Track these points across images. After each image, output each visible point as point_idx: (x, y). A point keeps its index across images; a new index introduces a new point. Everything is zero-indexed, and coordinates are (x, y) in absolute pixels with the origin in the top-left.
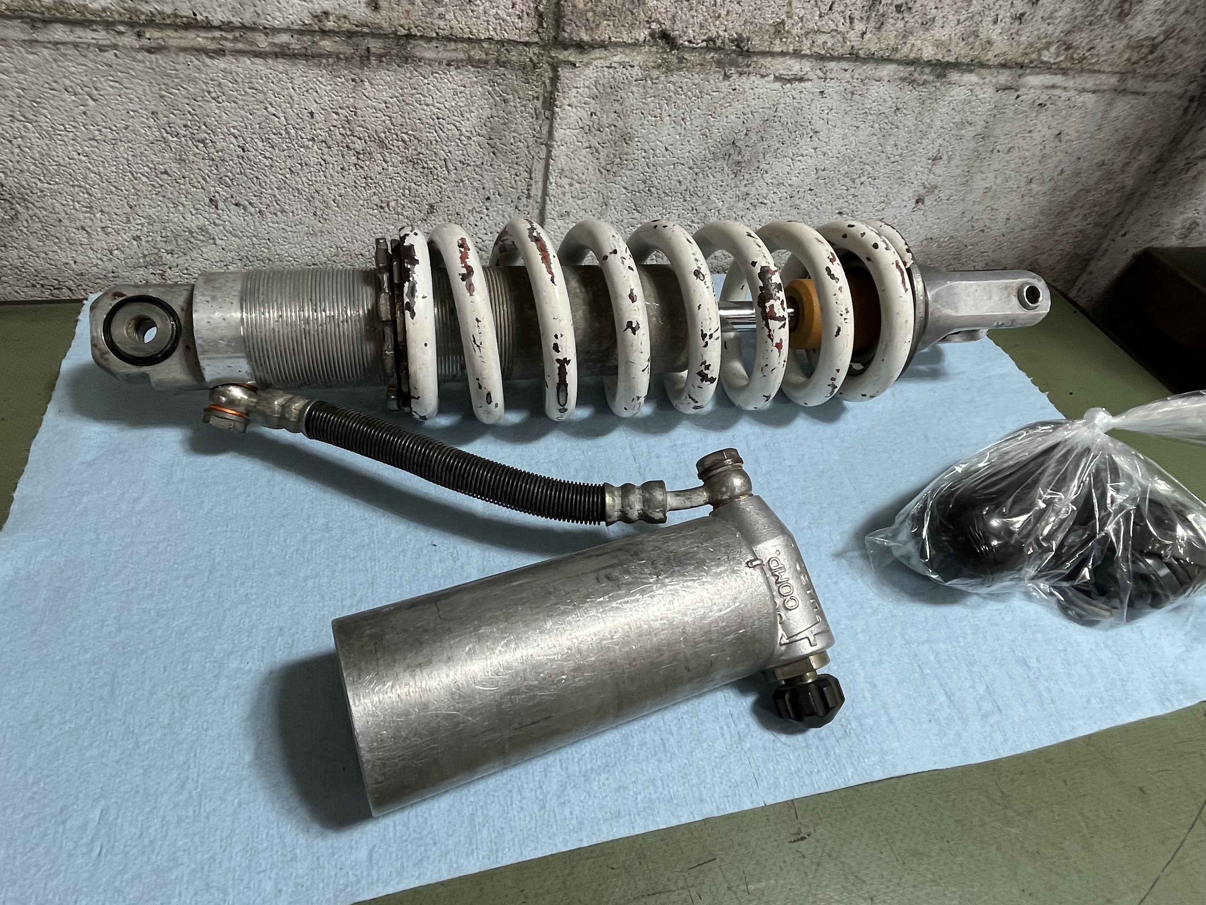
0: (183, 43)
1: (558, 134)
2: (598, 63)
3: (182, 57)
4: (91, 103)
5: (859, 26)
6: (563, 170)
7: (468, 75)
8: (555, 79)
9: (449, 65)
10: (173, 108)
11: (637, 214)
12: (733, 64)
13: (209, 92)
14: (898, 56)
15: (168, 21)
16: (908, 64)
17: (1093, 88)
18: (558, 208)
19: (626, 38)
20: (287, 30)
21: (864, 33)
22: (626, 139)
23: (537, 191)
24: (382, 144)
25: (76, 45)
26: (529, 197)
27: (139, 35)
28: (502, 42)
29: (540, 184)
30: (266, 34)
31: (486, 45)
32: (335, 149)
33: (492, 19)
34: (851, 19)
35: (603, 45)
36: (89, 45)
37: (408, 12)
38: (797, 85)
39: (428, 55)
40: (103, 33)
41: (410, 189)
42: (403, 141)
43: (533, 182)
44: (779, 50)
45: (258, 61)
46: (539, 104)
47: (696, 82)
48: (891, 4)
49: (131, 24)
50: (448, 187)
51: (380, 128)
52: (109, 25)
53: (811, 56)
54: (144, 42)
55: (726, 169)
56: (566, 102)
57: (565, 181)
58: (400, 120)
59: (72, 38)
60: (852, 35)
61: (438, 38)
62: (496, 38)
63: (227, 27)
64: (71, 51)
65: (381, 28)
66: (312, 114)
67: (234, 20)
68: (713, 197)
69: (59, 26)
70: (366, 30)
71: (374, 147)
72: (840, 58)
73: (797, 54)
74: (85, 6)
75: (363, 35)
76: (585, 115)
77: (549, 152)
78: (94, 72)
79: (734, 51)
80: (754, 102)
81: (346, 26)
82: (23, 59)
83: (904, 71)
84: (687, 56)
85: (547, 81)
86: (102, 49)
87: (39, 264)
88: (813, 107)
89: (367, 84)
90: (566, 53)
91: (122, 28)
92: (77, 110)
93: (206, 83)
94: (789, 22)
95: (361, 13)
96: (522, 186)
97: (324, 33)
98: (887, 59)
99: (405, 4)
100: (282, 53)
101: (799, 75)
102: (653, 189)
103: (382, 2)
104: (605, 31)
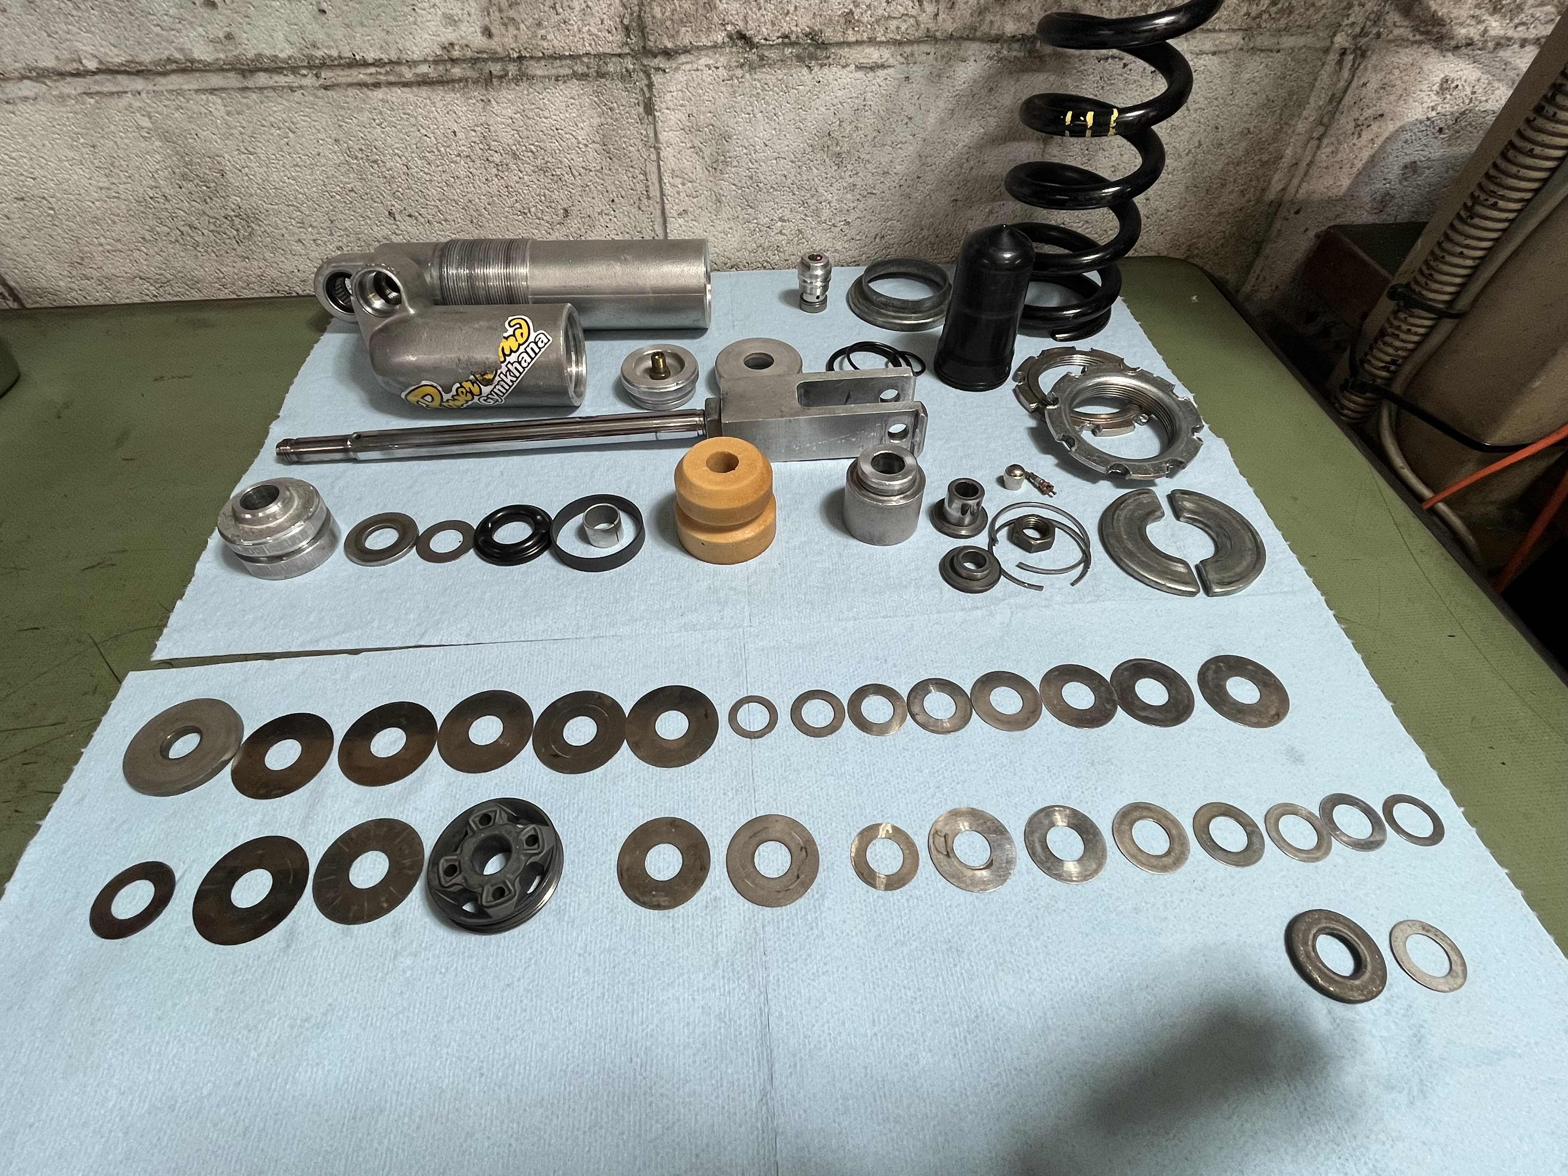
0: (350, 80)
1: (663, 136)
2: (688, 67)
3: (351, 92)
4: (291, 134)
5: (930, 8)
6: (673, 171)
7: (575, 87)
8: (650, 86)
9: (557, 80)
10: (349, 135)
11: (750, 210)
12: (812, 57)
13: (374, 120)
14: (978, 34)
15: (336, 63)
16: (992, 41)
17: (1213, 49)
18: (675, 208)
19: (704, 41)
20: (425, 61)
21: (936, 15)
22: (727, 138)
23: (655, 192)
24: (514, 155)
25: (274, 89)
26: (649, 198)
27: (317, 76)
28: (599, 56)
29: (657, 185)
30: (410, 67)
31: (586, 60)
32: (478, 162)
33: (586, 36)
35: (686, 51)
36: (283, 87)
37: (516, 36)
38: (879, 72)
39: (539, 72)
40: (292, 77)
41: (545, 196)
42: (532, 151)
43: (649, 183)
44: (854, 39)
45: (406, 90)
46: (641, 109)
47: (780, 77)
49: (310, 67)
50: (576, 192)
51: (511, 142)
52: (295, 70)
53: (888, 42)
54: (321, 81)
55: (827, 160)
56: (663, 106)
57: (678, 181)
58: (526, 133)
59: (271, 83)
60: (923, 18)
61: (544, 57)
62: (592, 52)
63: (378, 63)
64: (272, 94)
65: (496, 53)
66: (454, 132)
67: (383, 56)
68: (820, 190)
69: (261, 74)
70: (485, 56)
71: (508, 159)
72: (919, 41)
73: (872, 41)
74: (276, 56)
75: (485, 60)
76: (684, 118)
77: (658, 154)
78: (290, 109)
79: (810, 45)
80: (840, 93)
81: (469, 54)
82: (240, 103)
83: (989, 49)
84: (766, 53)
85: (645, 89)
86: (292, 89)
87: (272, 273)
88: (901, 94)
89: (493, 102)
90: (656, 61)
91: (304, 72)
92: (282, 142)
93: (371, 112)
94: (857, 12)
95: (479, 41)
96: (640, 187)
97: (453, 61)
98: (968, 38)
99: (512, 30)
100: (424, 82)
101: (880, 62)
102: (761, 185)
103: (493, 31)
104: (686, 37)
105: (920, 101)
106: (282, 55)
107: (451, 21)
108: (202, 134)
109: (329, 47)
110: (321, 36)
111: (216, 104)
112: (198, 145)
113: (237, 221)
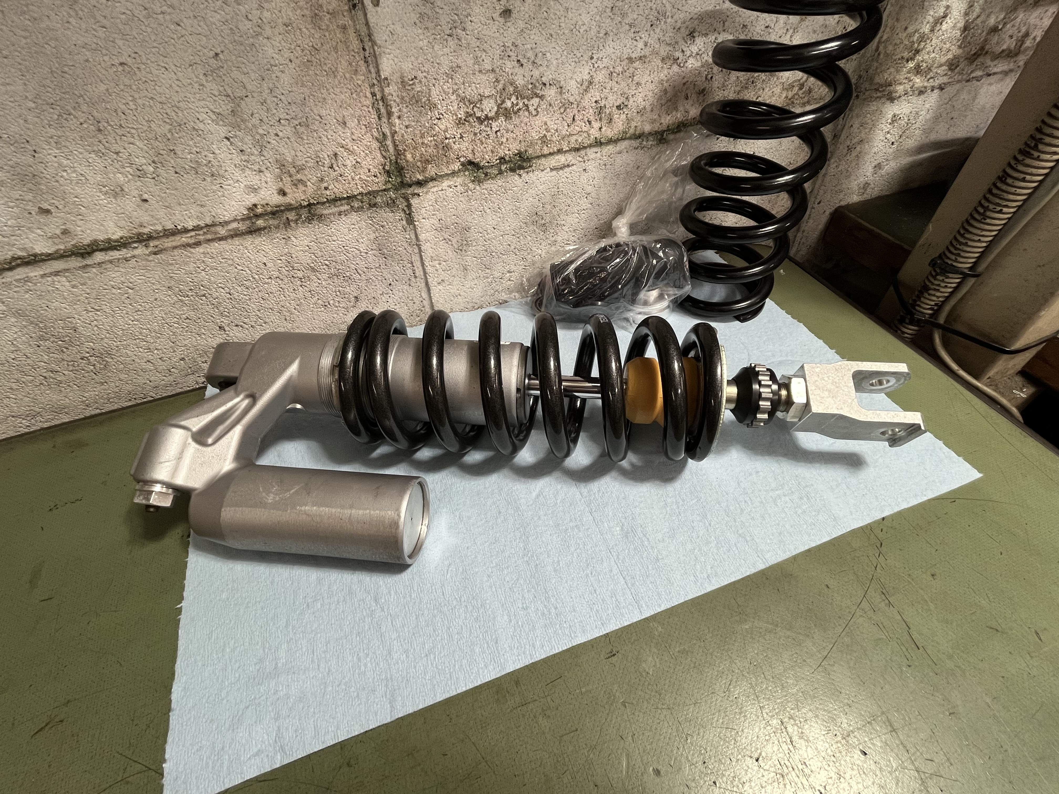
0: (174, 244)
1: (422, 237)
2: (435, 189)
3: (176, 252)
4: (130, 291)
5: (596, 125)
6: (432, 257)
7: (354, 217)
8: (409, 206)
9: (340, 215)
10: (179, 282)
11: (487, 271)
12: (521, 168)
13: (199, 268)
14: (628, 135)
15: (161, 234)
16: (636, 138)
18: (436, 279)
19: (446, 171)
20: (235, 220)
21: (600, 128)
22: (467, 229)
23: (419, 272)
24: (313, 270)
25: (111, 262)
26: (416, 277)
27: (146, 246)
28: (369, 193)
29: (421, 268)
30: (223, 226)
31: (359, 197)
32: (286, 280)
33: (358, 182)
34: (590, 122)
35: (433, 179)
36: (119, 259)
37: (304, 191)
38: (567, 170)
39: (325, 212)
40: (125, 250)
41: (339, 291)
42: (326, 265)
43: (415, 268)
44: (548, 152)
45: (221, 242)
46: (404, 223)
48: (613, 106)
49: (140, 241)
50: (363, 284)
51: (309, 261)
52: (126, 246)
53: (570, 150)
54: (150, 249)
55: (537, 230)
56: (420, 217)
57: (435, 263)
58: (320, 254)
59: (107, 258)
60: (592, 131)
61: (328, 201)
62: (364, 192)
63: (197, 228)
64: (109, 266)
65: (291, 205)
66: (265, 264)
67: (200, 223)
68: (534, 249)
69: (97, 253)
70: (282, 208)
71: (309, 273)
72: (590, 146)
73: (560, 151)
74: (109, 239)
75: (282, 211)
76: (436, 222)
77: (420, 249)
78: (126, 274)
79: (518, 161)
80: (541, 187)
81: (269, 209)
82: (82, 277)
83: (635, 143)
84: (489, 171)
85: (405, 208)
86: (127, 260)
87: (129, 387)
88: (582, 179)
89: (293, 238)
90: (411, 189)
91: (136, 245)
92: (123, 297)
93: (195, 263)
94: (548, 135)
95: (276, 199)
96: (409, 272)
97: (257, 216)
98: (622, 139)
99: (301, 187)
100: (236, 234)
101: (566, 163)
102: (494, 254)
103: (287, 190)
104: (432, 170)
105: (595, 182)
106: (114, 237)
107: (252, 189)
108: (53, 306)
109: (154, 225)
110: (146, 218)
111: (62, 282)
112: (49, 313)
113: (92, 359)
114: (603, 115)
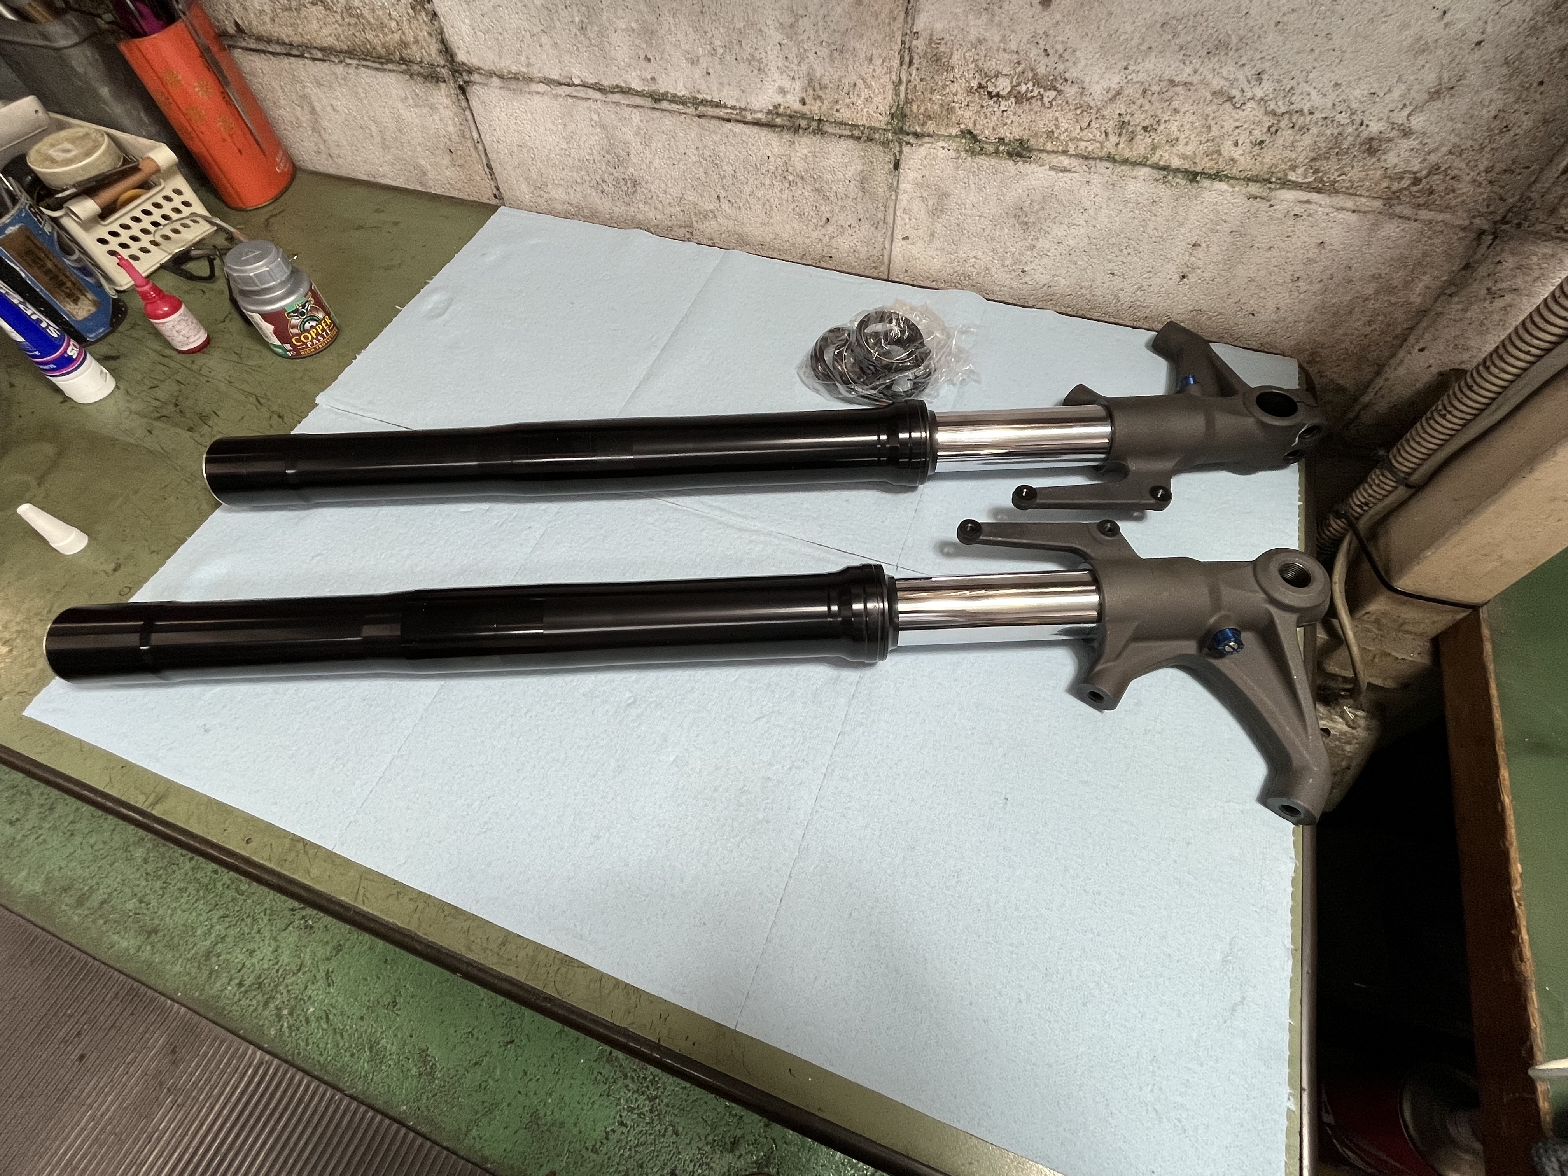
0: (715, 114)
1: (902, 186)
2: (928, 146)
3: (713, 121)
4: (672, 139)
5: (1113, 139)
6: (905, 209)
7: (851, 143)
8: (901, 152)
9: (840, 138)
10: (705, 147)
11: (953, 246)
12: (1019, 155)
13: (722, 140)
14: (1149, 162)
15: (709, 103)
16: (1159, 169)
17: (1355, 208)
18: (902, 233)
19: (944, 133)
20: (761, 111)
21: (1117, 144)
22: (946, 195)
23: (889, 220)
24: (802, 178)
25: (670, 111)
26: (884, 223)
27: (696, 109)
28: (871, 128)
29: (892, 216)
30: (751, 113)
31: (861, 128)
32: (779, 178)
33: (865, 114)
34: (1107, 134)
35: (929, 135)
36: (675, 112)
37: (820, 107)
38: (1067, 174)
39: (830, 130)
40: (682, 106)
41: (816, 207)
42: (814, 178)
43: (887, 214)
44: (1051, 149)
45: (745, 126)
46: (892, 166)
47: (993, 164)
48: (1139, 125)
49: (693, 103)
50: (837, 209)
51: (802, 169)
52: (684, 103)
53: (1076, 155)
54: (698, 112)
55: (1017, 225)
56: (907, 167)
57: (906, 217)
58: (813, 166)
59: (669, 108)
60: (1108, 144)
61: (835, 122)
62: (867, 125)
63: (733, 108)
64: (668, 114)
65: (806, 114)
66: (768, 157)
67: (737, 105)
68: (1009, 244)
69: (665, 102)
70: (798, 115)
71: (798, 180)
72: (1101, 159)
73: (1065, 152)
74: (676, 94)
75: (798, 117)
76: (919, 177)
77: (897, 196)
78: (676, 125)
79: (1018, 147)
80: (1035, 182)
81: (789, 112)
82: (649, 116)
83: (1156, 174)
84: (985, 146)
85: (897, 154)
86: (680, 114)
88: (1081, 191)
89: (797, 143)
90: (908, 138)
91: (689, 105)
92: (666, 143)
93: (721, 135)
94: (1057, 131)
95: (797, 106)
96: (880, 215)
97: (778, 115)
98: (1140, 164)
99: (818, 103)
100: (757, 123)
101: (1068, 167)
102: (965, 232)
103: (807, 101)
104: (931, 127)
105: (1096, 199)
106: (679, 94)
107: (782, 91)
108: (624, 130)
109: (707, 94)
110: (704, 87)
111: (636, 115)
112: (620, 135)
113: (629, 182)
114: (1124, 131)
